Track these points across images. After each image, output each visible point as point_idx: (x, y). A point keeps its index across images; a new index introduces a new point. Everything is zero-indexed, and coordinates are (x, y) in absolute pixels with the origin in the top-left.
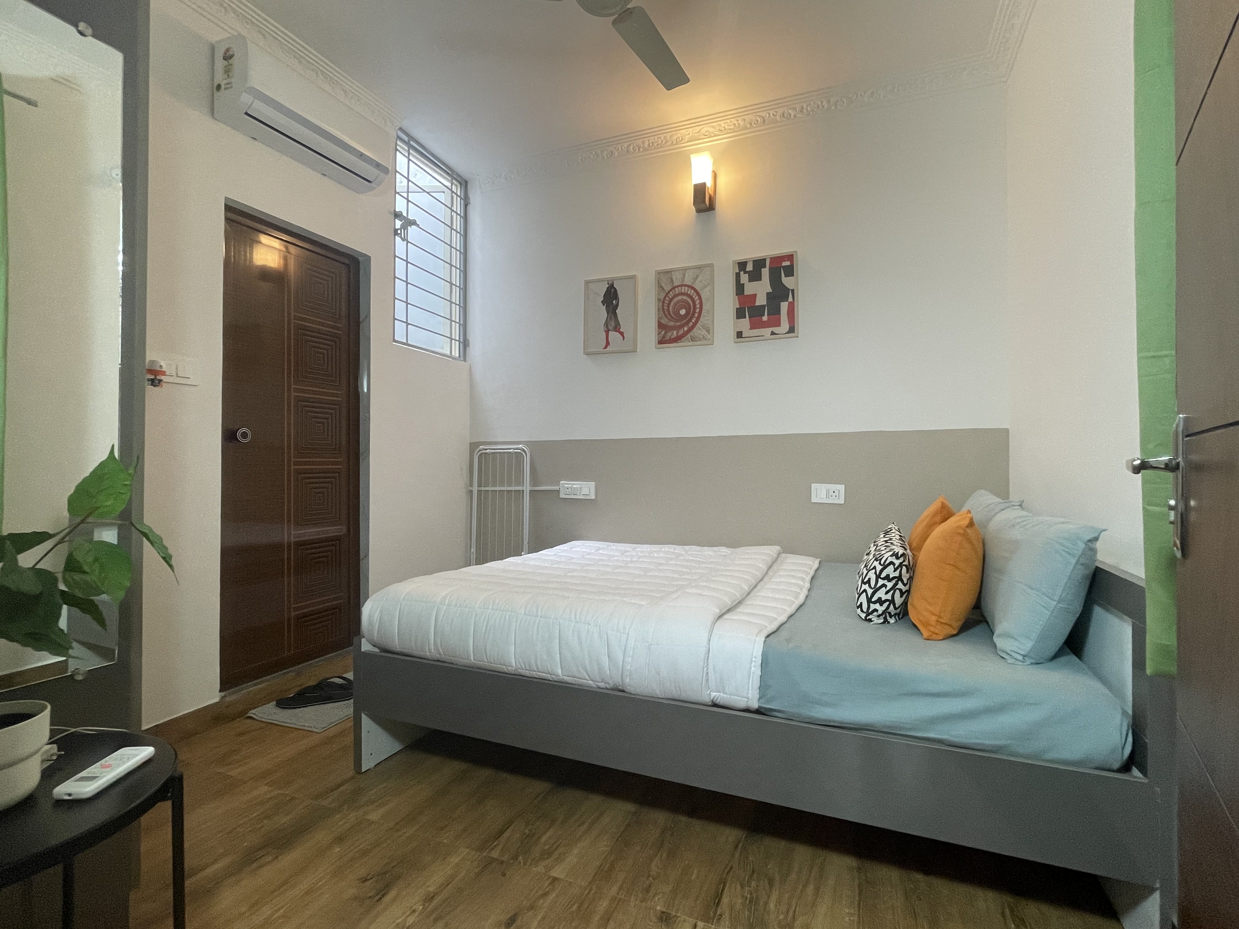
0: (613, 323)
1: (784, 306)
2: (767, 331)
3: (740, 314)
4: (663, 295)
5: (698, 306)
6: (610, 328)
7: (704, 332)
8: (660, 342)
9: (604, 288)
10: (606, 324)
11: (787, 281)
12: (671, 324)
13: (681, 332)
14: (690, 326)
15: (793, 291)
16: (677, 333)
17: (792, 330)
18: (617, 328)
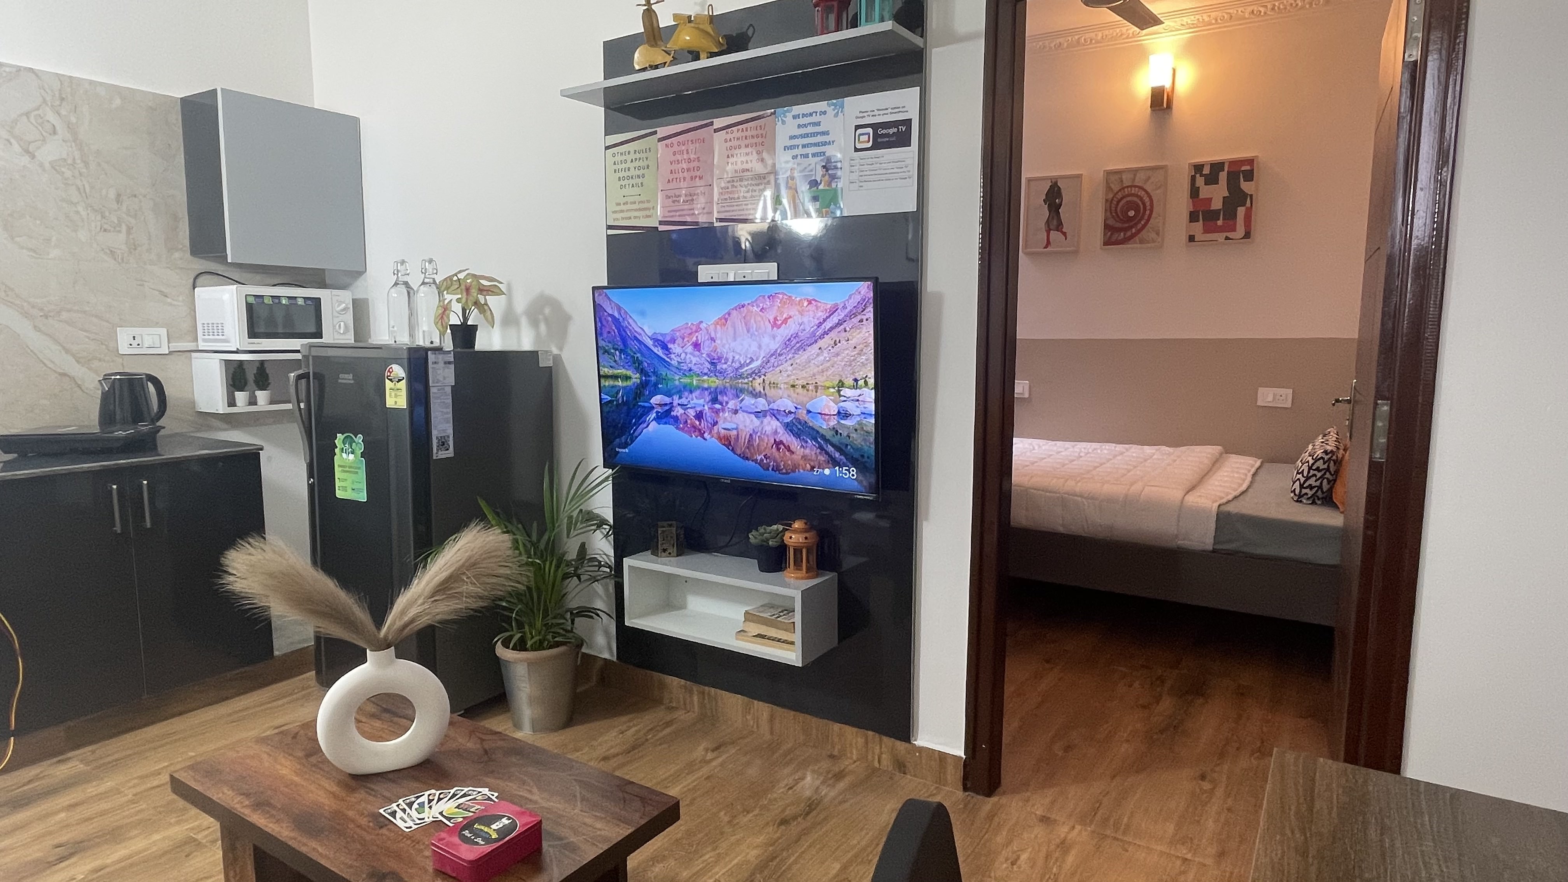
0: (1055, 222)
1: (1241, 211)
2: (1220, 237)
3: (1193, 217)
4: (1111, 196)
5: (1148, 208)
6: (1051, 227)
7: (1153, 235)
8: (1105, 244)
9: (1047, 186)
10: (1048, 222)
11: (1245, 186)
12: (1118, 225)
13: (1129, 234)
14: (1139, 228)
15: (1251, 196)
16: (1125, 234)
17: (1247, 235)
18: (1059, 227)
